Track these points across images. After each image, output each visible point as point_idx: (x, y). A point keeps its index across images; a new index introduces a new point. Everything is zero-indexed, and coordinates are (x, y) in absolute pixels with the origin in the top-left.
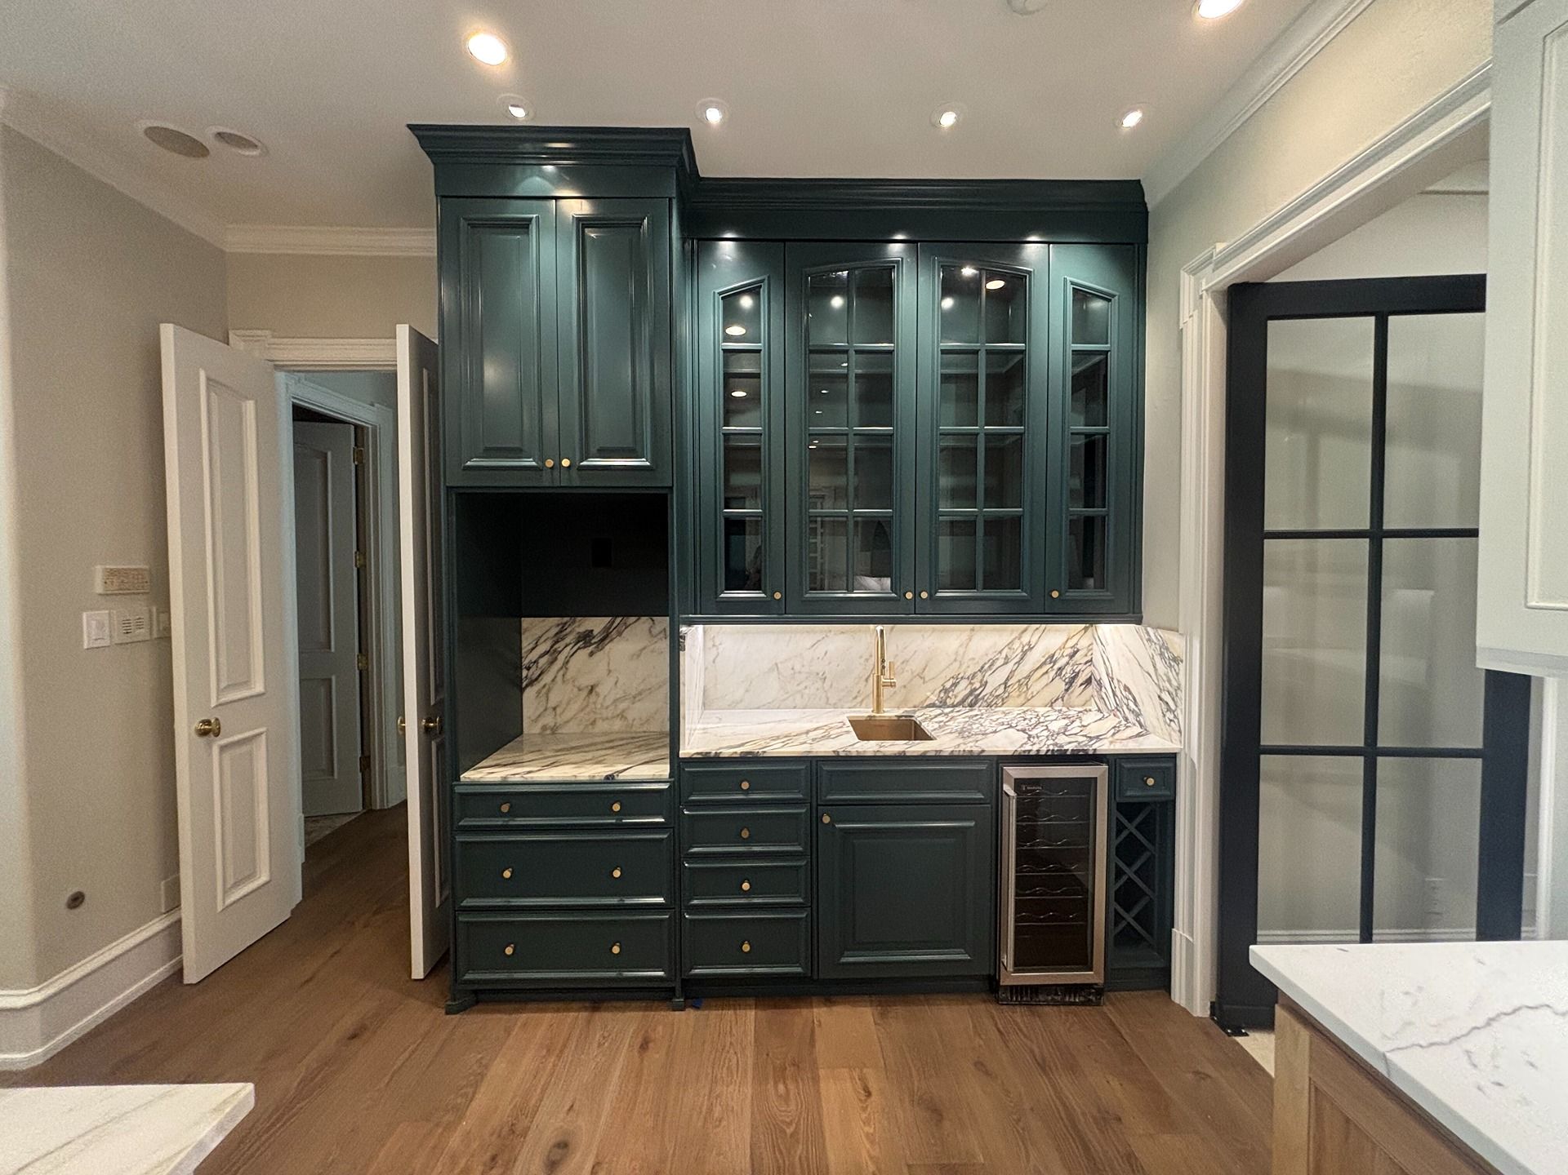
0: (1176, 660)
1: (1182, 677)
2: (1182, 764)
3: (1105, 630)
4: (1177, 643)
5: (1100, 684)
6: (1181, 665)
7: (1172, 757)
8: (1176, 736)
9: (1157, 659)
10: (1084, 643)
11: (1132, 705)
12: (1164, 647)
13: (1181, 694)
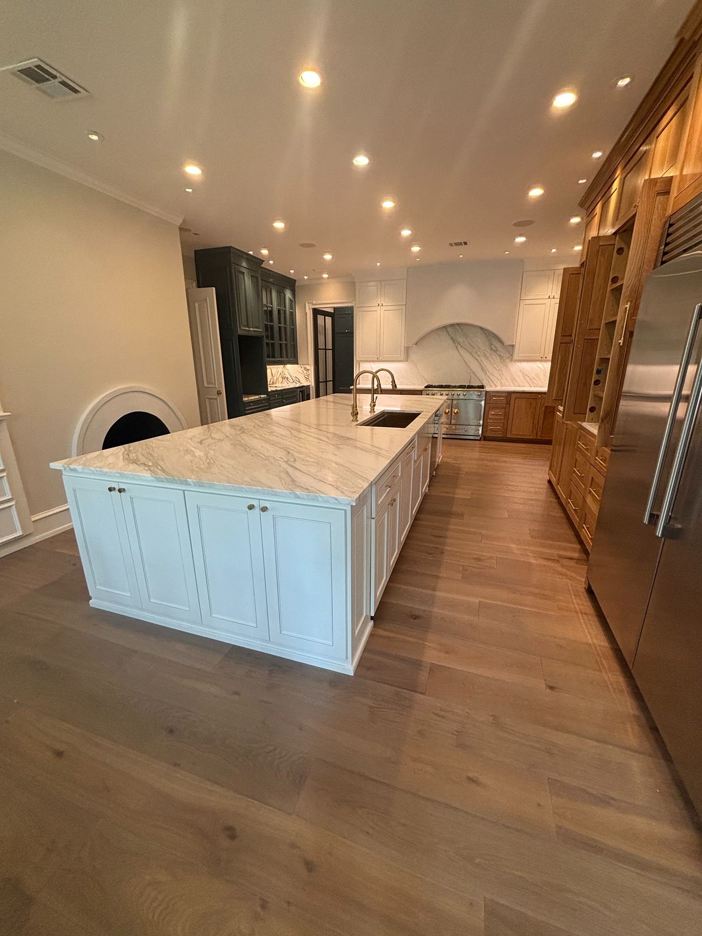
0: (308, 370)
1: (310, 373)
2: (311, 387)
3: (288, 366)
4: (308, 367)
5: (287, 378)
6: (310, 371)
7: (309, 386)
8: (309, 382)
9: (304, 371)
10: (284, 369)
11: (298, 380)
12: (305, 368)
13: (310, 376)
